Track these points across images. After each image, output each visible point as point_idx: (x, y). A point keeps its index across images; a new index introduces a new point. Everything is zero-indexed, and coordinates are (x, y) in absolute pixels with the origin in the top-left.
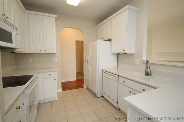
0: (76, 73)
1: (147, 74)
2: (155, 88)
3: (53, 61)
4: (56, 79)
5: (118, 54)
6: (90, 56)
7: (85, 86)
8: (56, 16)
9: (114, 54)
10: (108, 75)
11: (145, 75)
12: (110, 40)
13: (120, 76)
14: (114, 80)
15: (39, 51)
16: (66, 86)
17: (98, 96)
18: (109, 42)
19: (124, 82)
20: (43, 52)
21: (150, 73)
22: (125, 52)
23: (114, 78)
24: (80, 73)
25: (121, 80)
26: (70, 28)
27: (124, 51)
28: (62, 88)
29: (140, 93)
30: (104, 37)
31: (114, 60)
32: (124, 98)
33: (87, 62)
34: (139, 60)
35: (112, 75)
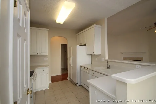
0: (62, 69)
1: (108, 68)
2: (107, 75)
3: (45, 60)
4: (48, 74)
5: (91, 55)
6: (72, 56)
8: (48, 29)
9: (88, 54)
10: (84, 69)
12: (85, 45)
13: (91, 70)
15: (36, 54)
16: (54, 79)
17: (78, 85)
18: (84, 47)
19: (93, 74)
20: (39, 54)
21: (110, 67)
22: (95, 53)
23: (87, 71)
24: (65, 69)
25: (92, 72)
26: (58, 36)
28: (51, 81)
29: (97, 78)
30: (82, 43)
31: (89, 58)
32: (88, 81)
33: (70, 60)
34: (104, 59)
35: (86, 69)
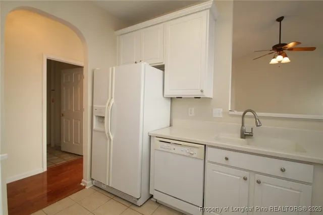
6: (113, 101)
7: (86, 182)
9: (167, 98)
11: (242, 137)
13: (212, 147)
14: (193, 156)
19: (227, 159)
21: (252, 133)
22: (204, 94)
23: (195, 151)
27: (202, 91)
34: (221, 110)
35: (186, 146)
